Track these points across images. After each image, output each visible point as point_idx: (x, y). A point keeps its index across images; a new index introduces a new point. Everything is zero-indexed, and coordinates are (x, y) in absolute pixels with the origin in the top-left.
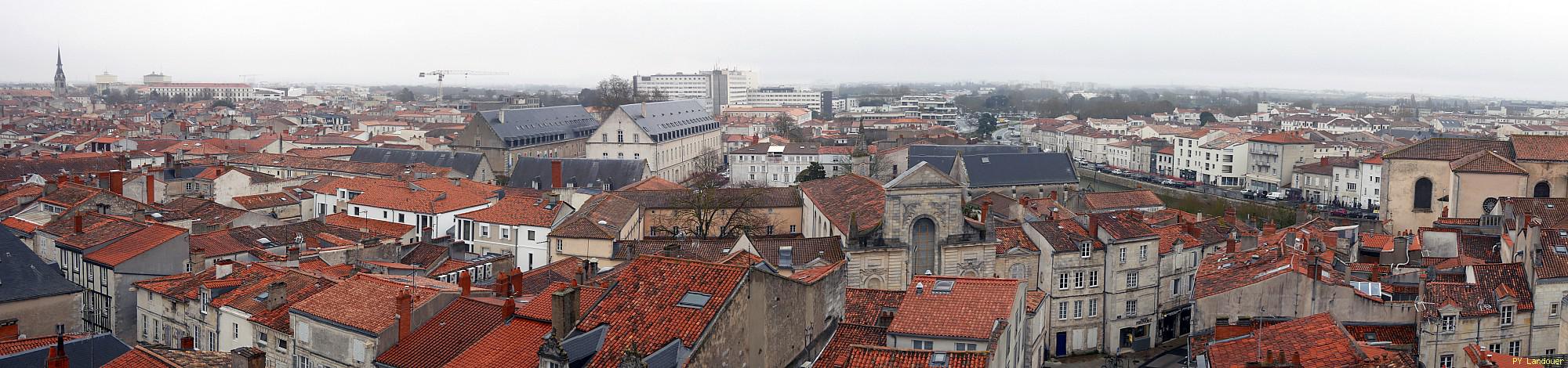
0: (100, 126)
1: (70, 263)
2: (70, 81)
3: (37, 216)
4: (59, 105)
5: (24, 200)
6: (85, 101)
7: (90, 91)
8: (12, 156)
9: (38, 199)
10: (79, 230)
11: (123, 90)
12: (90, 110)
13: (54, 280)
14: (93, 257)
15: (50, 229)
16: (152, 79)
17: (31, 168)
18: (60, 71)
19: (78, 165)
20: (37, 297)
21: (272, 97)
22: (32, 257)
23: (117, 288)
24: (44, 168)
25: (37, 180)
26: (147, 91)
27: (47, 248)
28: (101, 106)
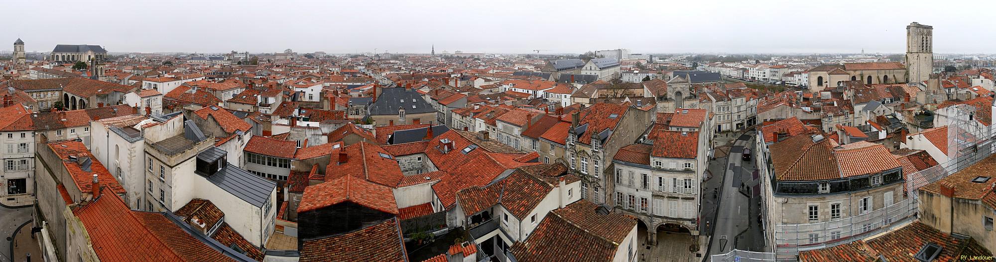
0: (443, 65)
1: (434, 103)
2: (436, 53)
3: (426, 90)
4: (432, 59)
5: (423, 85)
6: (439, 58)
7: (441, 55)
8: (420, 73)
9: (426, 85)
10: (437, 94)
11: (449, 55)
12: (441, 61)
13: (429, 108)
14: (440, 102)
15: (429, 93)
16: (457, 52)
17: (425, 77)
18: (433, 50)
19: (437, 76)
20: (425, 113)
21: (490, 57)
22: (424, 101)
23: (447, 112)
24: (428, 76)
25: (426, 80)
26: (456, 56)
27: (428, 99)
28: (443, 60)
